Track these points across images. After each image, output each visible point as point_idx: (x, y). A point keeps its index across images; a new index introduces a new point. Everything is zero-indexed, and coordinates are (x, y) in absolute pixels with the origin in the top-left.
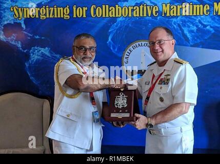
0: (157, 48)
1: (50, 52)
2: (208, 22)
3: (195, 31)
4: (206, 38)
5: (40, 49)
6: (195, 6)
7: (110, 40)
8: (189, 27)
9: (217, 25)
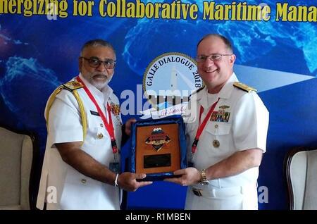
0: (210, 65)
1: (37, 66)
2: (268, 30)
3: (249, 43)
4: (264, 53)
5: (22, 60)
6: (250, 7)
7: (126, 50)
8: (241, 37)
9: (280, 35)
